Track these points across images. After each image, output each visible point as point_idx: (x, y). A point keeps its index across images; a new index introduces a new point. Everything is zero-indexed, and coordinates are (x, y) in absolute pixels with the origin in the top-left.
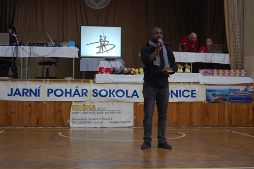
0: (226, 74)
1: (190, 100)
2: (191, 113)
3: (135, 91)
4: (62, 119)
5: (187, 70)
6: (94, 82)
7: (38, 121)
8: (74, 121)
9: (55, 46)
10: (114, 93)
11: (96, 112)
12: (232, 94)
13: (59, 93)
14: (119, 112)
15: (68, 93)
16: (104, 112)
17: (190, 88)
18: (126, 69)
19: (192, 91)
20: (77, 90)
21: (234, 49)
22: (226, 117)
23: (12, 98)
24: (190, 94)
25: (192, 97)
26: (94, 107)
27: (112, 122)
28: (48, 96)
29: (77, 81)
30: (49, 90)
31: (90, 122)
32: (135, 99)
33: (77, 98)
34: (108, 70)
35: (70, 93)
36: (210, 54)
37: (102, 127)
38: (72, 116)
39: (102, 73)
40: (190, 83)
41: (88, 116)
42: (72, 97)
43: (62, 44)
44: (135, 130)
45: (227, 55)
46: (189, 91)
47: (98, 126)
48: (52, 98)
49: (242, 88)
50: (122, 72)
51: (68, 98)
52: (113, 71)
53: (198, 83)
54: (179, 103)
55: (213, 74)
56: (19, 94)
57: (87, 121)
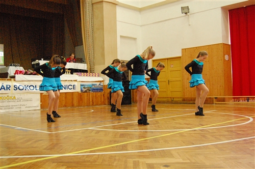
1: (72, 91)
2: (73, 99)
5: (70, 73)
6: (15, 80)
10: (28, 87)
11: (16, 101)
12: (93, 87)
14: (31, 100)
16: (22, 100)
17: (72, 83)
19: (74, 85)
21: (89, 61)
22: (91, 100)
24: (72, 87)
25: (73, 89)
26: (14, 97)
27: (27, 107)
29: (3, 80)
31: (12, 108)
33: (3, 91)
34: (20, 72)
37: (21, 111)
40: (72, 80)
41: (11, 104)
44: (42, 111)
45: (86, 64)
47: (18, 110)
49: (98, 83)
52: (25, 73)
53: (76, 80)
54: (66, 93)
55: (81, 75)
57: (11, 107)
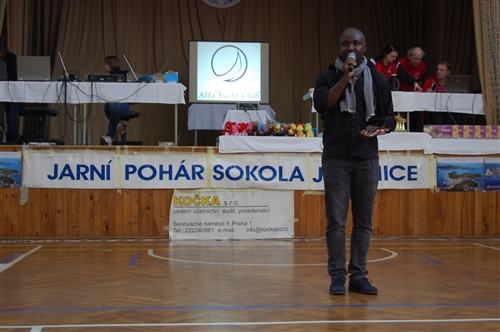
0: (477, 134)
1: (405, 185)
2: (407, 212)
3: (297, 169)
4: (154, 223)
5: (400, 127)
6: (217, 151)
7: (107, 227)
8: (178, 228)
9: (140, 81)
10: (256, 173)
11: (221, 210)
12: (489, 173)
13: (147, 172)
14: (265, 210)
15: (166, 172)
16: (237, 210)
17: (405, 161)
18: (278, 126)
19: (410, 168)
20: (182, 168)
21: (493, 85)
23: (57, 184)
24: (405, 173)
25: (410, 179)
26: (216, 199)
27: (251, 229)
28: (127, 178)
29: (183, 150)
30: (127, 167)
31: (207, 230)
32: (297, 184)
33: (183, 182)
34: (242, 128)
35: (170, 172)
36: (445, 96)
37: (232, 240)
38: (173, 218)
39: (231, 133)
40: (405, 152)
41: (206, 218)
42: (173, 181)
43: (154, 78)
44: (297, 245)
45: (479, 96)
46: (403, 168)
47: (225, 236)
48: (135, 182)
50: (271, 132)
51: (165, 183)
52: (254, 130)
53: (422, 152)
54: (382, 191)
55: (450, 134)
56: (71, 175)
57: (203, 226)
